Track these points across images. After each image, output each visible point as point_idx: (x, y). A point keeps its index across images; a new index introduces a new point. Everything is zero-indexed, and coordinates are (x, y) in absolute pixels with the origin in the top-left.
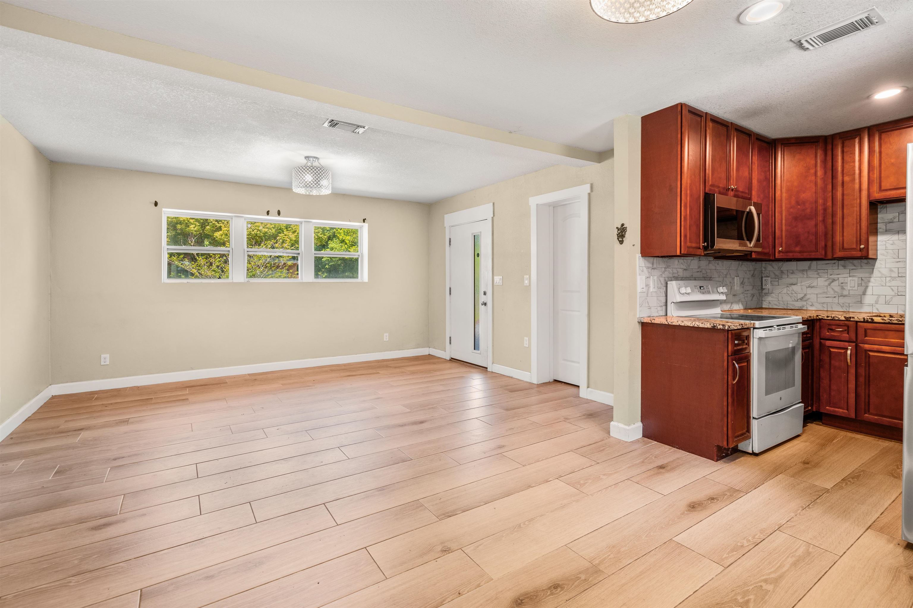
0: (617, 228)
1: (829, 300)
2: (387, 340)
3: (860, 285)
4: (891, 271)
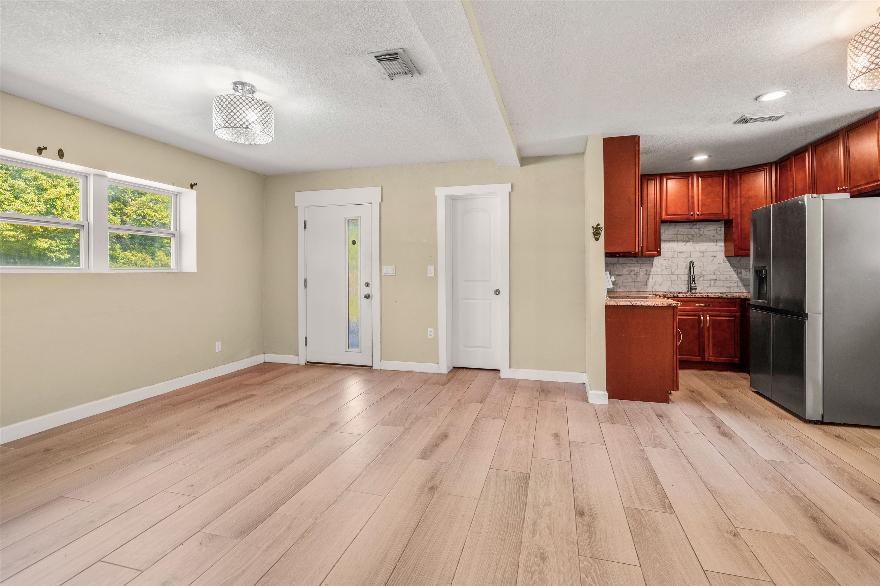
0: (593, 227)
1: (629, 284)
2: (220, 350)
3: (646, 274)
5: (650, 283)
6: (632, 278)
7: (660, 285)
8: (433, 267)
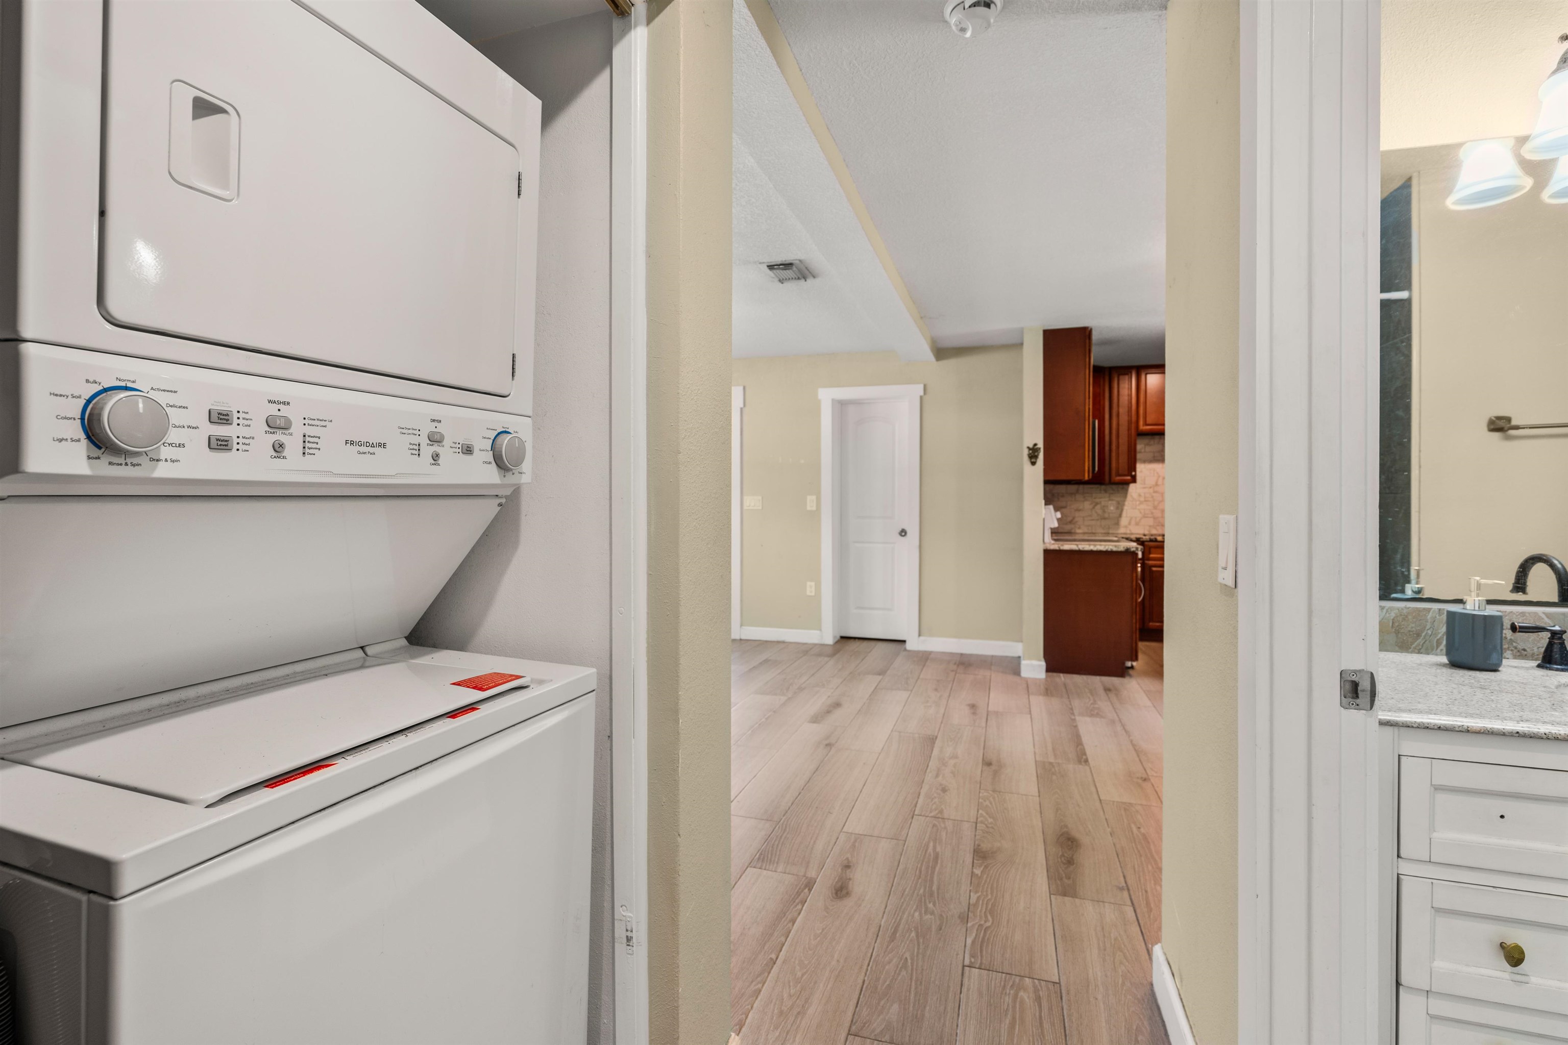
0: (1028, 448)
1: (1093, 523)
3: (1117, 508)
4: (1140, 495)
5: (1124, 521)
6: (1098, 515)
7: (1137, 524)
8: (814, 497)
